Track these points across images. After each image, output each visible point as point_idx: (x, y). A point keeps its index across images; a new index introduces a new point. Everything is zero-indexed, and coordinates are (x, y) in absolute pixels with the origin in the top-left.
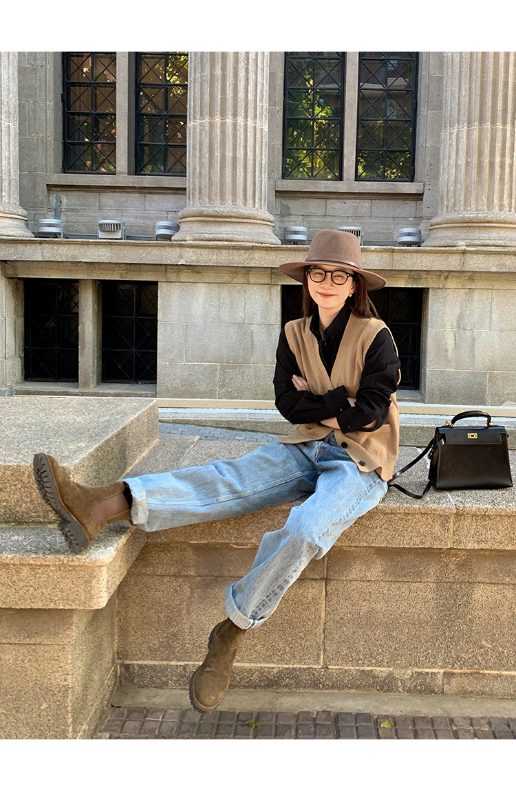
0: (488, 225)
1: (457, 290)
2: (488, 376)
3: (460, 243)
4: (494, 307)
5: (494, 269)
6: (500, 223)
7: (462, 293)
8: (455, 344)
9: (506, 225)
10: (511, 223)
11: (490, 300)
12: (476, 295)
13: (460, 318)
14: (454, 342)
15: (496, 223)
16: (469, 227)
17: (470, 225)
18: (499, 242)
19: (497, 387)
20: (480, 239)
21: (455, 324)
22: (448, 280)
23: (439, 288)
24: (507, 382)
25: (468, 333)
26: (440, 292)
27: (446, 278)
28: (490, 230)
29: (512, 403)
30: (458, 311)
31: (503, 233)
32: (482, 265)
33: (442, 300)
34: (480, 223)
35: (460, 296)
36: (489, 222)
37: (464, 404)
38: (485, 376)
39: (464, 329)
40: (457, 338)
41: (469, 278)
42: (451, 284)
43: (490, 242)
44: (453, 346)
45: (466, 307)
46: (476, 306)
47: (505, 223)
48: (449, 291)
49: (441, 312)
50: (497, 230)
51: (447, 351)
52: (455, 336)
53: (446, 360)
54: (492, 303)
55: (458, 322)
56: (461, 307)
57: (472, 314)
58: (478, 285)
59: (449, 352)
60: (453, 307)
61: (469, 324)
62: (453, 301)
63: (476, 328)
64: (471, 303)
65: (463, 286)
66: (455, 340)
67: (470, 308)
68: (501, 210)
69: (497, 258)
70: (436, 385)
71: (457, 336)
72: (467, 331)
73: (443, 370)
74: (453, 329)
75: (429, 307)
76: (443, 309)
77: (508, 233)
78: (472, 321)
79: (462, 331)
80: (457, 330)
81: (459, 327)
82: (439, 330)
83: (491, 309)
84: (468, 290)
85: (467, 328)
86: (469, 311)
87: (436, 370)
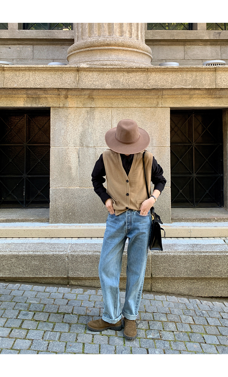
0: (106, 47)
1: (78, 109)
5: (108, 86)
6: (119, 46)
7: (83, 112)
8: (79, 161)
9: (124, 48)
10: (129, 47)
11: (110, 118)
12: (97, 114)
13: (83, 136)
14: (78, 160)
15: (115, 45)
16: (91, 50)
17: (92, 48)
20: (100, 61)
21: (78, 142)
22: (69, 100)
23: (59, 107)
26: (62, 112)
27: (66, 97)
28: (109, 52)
30: (81, 129)
31: (122, 56)
32: (97, 83)
33: (64, 119)
34: (101, 46)
35: (82, 115)
36: (108, 45)
39: (88, 147)
40: (80, 156)
41: (89, 97)
42: (72, 103)
44: (77, 164)
45: (89, 125)
46: (98, 124)
47: (123, 46)
48: (70, 110)
49: (63, 131)
50: (116, 53)
51: (70, 168)
52: (79, 154)
53: (70, 178)
54: (112, 121)
55: (81, 140)
56: (83, 125)
57: (94, 132)
58: (99, 103)
59: (72, 170)
60: (75, 125)
61: (91, 142)
62: (75, 120)
63: (99, 145)
64: (93, 121)
65: (84, 104)
66: (79, 158)
67: (91, 126)
68: (122, 36)
69: (111, 75)
70: (60, 204)
71: (80, 154)
72: (90, 148)
73: (67, 189)
74: (76, 147)
75: (51, 126)
76: (65, 127)
77: (127, 56)
78: (95, 138)
79: (85, 149)
80: (80, 148)
81: (82, 145)
82: (62, 148)
83: (112, 126)
84: (88, 109)
85: (90, 146)
86: (91, 129)
87: (59, 189)
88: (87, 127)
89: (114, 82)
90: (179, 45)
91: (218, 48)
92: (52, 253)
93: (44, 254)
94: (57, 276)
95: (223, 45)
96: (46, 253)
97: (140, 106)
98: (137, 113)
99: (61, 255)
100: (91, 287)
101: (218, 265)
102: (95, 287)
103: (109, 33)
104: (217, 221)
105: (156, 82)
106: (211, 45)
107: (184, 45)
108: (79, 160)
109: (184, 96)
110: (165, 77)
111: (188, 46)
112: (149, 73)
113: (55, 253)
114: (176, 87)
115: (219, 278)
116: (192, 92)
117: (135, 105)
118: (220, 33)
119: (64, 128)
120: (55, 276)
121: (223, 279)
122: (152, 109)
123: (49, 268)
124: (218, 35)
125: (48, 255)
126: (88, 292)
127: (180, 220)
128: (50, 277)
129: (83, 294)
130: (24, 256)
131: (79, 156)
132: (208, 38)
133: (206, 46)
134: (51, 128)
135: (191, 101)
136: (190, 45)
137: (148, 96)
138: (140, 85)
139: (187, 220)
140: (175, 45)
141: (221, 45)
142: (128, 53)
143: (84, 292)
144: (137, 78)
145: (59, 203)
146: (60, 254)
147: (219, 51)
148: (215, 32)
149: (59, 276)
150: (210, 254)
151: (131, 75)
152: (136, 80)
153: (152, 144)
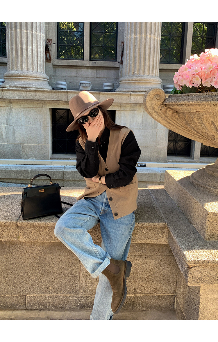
0: (19, 77)
1: (5, 108)
2: (22, 146)
3: (7, 86)
4: (22, 115)
5: (17, 98)
6: (25, 77)
7: (7, 109)
8: (6, 132)
9: (28, 78)
10: (31, 77)
12: (14, 110)
13: (7, 120)
14: (5, 131)
15: (23, 76)
16: (12, 78)
17: (12, 77)
18: (23, 86)
19: (26, 151)
20: (15, 84)
21: (5, 123)
24: (30, 149)
25: (11, 127)
28: (20, 80)
29: (33, 158)
30: (6, 117)
31: (27, 81)
34: (16, 76)
35: (7, 110)
36: (19, 76)
37: (12, 159)
38: (21, 146)
40: (7, 129)
41: (9, 102)
43: (19, 85)
46: (14, 115)
47: (27, 77)
50: (24, 80)
51: (2, 135)
53: (2, 139)
56: (7, 115)
57: (13, 118)
58: (14, 105)
60: (4, 115)
61: (11, 123)
62: (4, 112)
63: (15, 125)
64: (12, 113)
65: (7, 105)
66: (6, 130)
68: (28, 71)
69: (18, 92)
74: (5, 125)
77: (29, 81)
78: (13, 122)
79: (9, 126)
81: (7, 124)
84: (9, 108)
86: (11, 117)
88: (9, 116)
89: (19, 96)
90: (73, 68)
91: (95, 71)
95: (98, 69)
97: (34, 107)
98: (33, 110)
101: (57, 175)
103: (21, 69)
104: (71, 159)
105: (39, 96)
106: (91, 69)
107: (76, 68)
109: (55, 103)
110: (44, 95)
111: (78, 69)
112: (36, 93)
114: (49, 99)
115: (58, 180)
116: (58, 102)
117: (32, 106)
118: (96, 63)
121: (59, 180)
122: (40, 109)
124: (94, 64)
127: (54, 159)
132: (88, 65)
133: (89, 70)
135: (58, 106)
136: (79, 68)
137: (38, 103)
138: (32, 98)
139: (57, 159)
140: (71, 68)
141: (97, 69)
142: (30, 80)
144: (31, 95)
147: (96, 73)
148: (93, 62)
150: (54, 170)
151: (28, 93)
152: (30, 95)
153: (40, 125)
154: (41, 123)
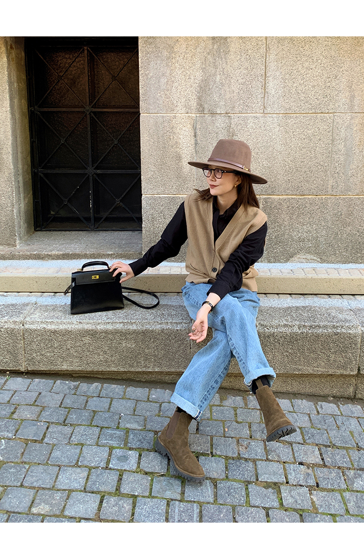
4: (272, 66)
8: (196, 144)
11: (263, 50)
13: (204, 89)
14: (193, 142)
19: (280, 226)
21: (194, 104)
29: (309, 256)
30: (199, 75)
33: (165, 53)
39: (213, 114)
40: (198, 133)
44: (192, 148)
45: (216, 67)
46: (236, 64)
49: (163, 80)
52: (195, 129)
53: (179, 177)
54: (268, 56)
55: (199, 98)
56: (204, 66)
57: (227, 82)
59: (183, 160)
60: (188, 67)
61: (221, 103)
62: (188, 55)
63: (237, 110)
64: (225, 58)
66: (195, 136)
67: (221, 69)
70: (161, 226)
71: (197, 128)
72: (218, 117)
73: (173, 197)
74: (190, 115)
75: (140, 69)
76: (168, 72)
78: (228, 96)
79: (208, 117)
80: (198, 115)
81: (201, 109)
82: (163, 117)
83: (266, 68)
85: (219, 112)
86: (220, 74)
87: (160, 197)
88: (212, 70)
92: (158, 327)
93: (145, 329)
94: (169, 370)
96: (148, 326)
99: (177, 330)
100: (233, 389)
102: (239, 390)
108: (196, 140)
113: (164, 326)
119: (166, 73)
120: (165, 369)
123: (155, 356)
125: (152, 331)
126: (230, 400)
128: (156, 372)
129: (222, 406)
130: (106, 332)
131: (195, 133)
134: (140, 73)
143: (222, 400)
145: (160, 224)
146: (176, 328)
149: (173, 370)
153: (351, 107)
154: (353, 97)
